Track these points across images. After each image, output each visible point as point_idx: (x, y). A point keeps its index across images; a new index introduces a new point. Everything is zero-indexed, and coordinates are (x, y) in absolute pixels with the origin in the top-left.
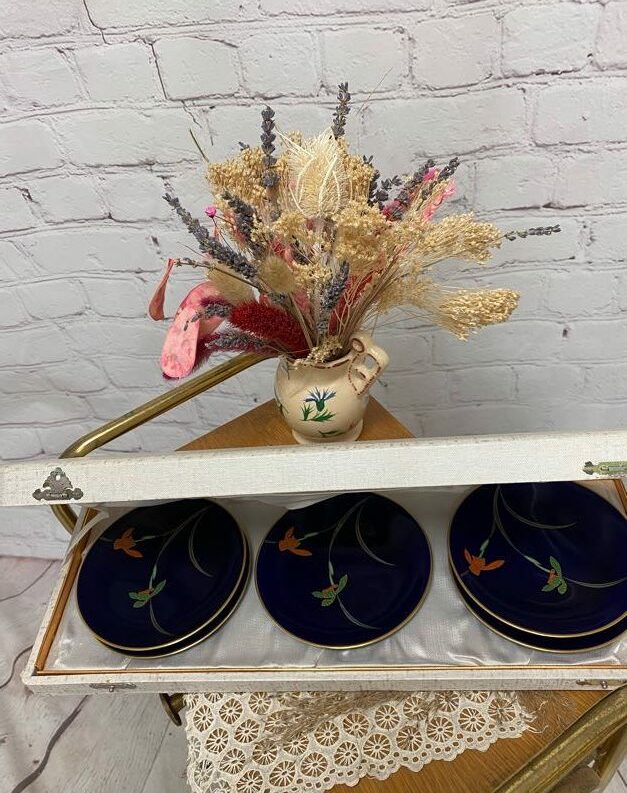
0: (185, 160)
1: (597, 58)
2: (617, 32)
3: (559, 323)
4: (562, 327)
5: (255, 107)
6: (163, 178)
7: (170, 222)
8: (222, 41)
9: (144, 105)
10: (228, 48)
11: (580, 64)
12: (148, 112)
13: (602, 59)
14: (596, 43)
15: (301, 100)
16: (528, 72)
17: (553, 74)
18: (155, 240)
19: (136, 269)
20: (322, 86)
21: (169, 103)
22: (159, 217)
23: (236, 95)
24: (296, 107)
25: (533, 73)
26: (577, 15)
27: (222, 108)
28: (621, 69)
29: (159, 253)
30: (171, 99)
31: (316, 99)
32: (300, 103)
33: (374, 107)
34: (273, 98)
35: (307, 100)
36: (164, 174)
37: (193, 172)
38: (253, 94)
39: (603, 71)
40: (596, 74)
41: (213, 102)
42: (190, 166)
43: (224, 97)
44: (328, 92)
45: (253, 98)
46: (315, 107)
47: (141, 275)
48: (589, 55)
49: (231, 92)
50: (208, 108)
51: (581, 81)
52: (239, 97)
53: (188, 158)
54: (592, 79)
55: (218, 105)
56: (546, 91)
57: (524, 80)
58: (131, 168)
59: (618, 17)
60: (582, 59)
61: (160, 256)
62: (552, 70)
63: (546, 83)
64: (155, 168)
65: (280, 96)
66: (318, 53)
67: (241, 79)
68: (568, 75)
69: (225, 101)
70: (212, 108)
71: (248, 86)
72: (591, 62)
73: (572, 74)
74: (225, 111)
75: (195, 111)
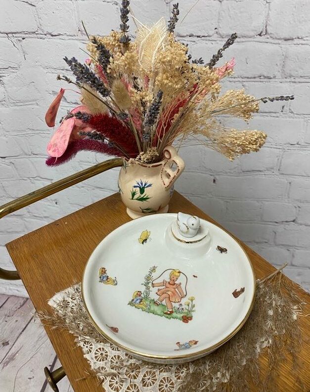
0: (10, 67)
1: (220, 30)
3: (211, 175)
4: (212, 178)
5: (47, 40)
8: (27, 2)
10: (30, 6)
11: (211, 33)
13: (223, 32)
14: (219, 23)
15: (70, 37)
16: (185, 35)
17: (198, 37)
20: (79, 30)
23: (36, 32)
24: (67, 41)
25: (187, 35)
26: (208, 6)
27: (30, 39)
31: (76, 37)
32: (69, 39)
34: (55, 36)
35: (72, 38)
38: (45, 33)
39: (223, 38)
40: (220, 39)
41: (24, 36)
42: (13, 71)
43: (30, 33)
44: (82, 34)
46: (76, 41)
48: (216, 29)
49: (34, 31)
50: (21, 39)
51: (212, 42)
52: (37, 34)
54: (217, 42)
55: (27, 37)
56: (195, 46)
57: (184, 38)
59: (229, 9)
60: (212, 30)
62: (197, 35)
63: (194, 42)
65: (59, 35)
66: (76, 12)
67: (38, 24)
68: (205, 38)
69: (30, 35)
70: (23, 39)
71: (42, 28)
72: (217, 33)
73: (208, 38)
74: (31, 41)
75: (14, 40)
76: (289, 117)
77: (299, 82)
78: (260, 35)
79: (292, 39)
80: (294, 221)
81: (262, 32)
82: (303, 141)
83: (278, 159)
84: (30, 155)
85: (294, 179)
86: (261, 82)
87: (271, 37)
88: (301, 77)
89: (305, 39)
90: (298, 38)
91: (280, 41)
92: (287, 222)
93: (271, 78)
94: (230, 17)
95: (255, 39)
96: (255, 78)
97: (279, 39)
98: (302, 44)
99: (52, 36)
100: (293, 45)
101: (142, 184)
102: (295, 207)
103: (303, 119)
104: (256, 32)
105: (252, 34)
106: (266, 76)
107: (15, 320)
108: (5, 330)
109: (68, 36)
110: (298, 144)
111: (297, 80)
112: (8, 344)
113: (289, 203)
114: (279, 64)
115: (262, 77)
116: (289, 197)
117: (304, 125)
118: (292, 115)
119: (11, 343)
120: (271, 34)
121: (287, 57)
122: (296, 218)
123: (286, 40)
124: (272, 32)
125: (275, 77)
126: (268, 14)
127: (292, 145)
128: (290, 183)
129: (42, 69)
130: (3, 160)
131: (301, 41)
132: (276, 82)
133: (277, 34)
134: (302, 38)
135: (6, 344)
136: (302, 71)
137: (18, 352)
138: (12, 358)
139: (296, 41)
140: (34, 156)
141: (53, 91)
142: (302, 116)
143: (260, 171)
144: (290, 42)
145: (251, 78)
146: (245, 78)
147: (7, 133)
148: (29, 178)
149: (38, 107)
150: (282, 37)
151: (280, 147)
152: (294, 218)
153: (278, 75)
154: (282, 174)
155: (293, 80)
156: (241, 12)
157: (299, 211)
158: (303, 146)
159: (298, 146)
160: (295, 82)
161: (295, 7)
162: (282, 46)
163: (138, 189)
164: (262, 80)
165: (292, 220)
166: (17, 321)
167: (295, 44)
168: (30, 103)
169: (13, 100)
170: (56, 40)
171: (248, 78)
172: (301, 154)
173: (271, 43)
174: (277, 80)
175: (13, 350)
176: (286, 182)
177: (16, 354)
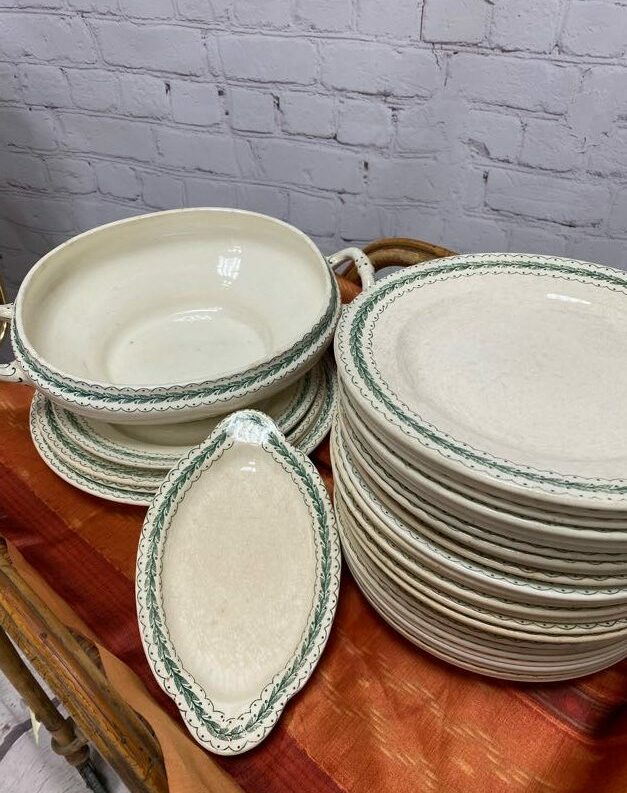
6: (394, 109)
7: (385, 150)
9: (400, 43)
12: (400, 49)
18: (366, 165)
19: (340, 189)
21: (422, 44)
22: (377, 144)
29: (365, 177)
30: (425, 41)
33: (596, 70)
36: (395, 106)
37: (421, 107)
45: (492, 49)
47: (343, 196)
53: (420, 94)
58: (368, 97)
61: (365, 180)
64: (389, 99)
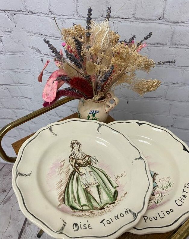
0: (6, 31)
1: (136, 15)
2: (141, 8)
3: (126, 99)
4: (127, 101)
5: (30, 15)
11: (130, 17)
13: (137, 16)
14: (135, 11)
15: (44, 15)
17: (122, 18)
20: (50, 11)
25: (116, 17)
26: (129, 0)
27: (19, 15)
28: (143, 20)
31: (48, 15)
32: (43, 16)
34: (35, 13)
35: (46, 15)
38: (28, 11)
39: (137, 20)
40: (135, 20)
41: (15, 12)
42: (8, 33)
44: (52, 14)
46: (48, 18)
48: (133, 14)
49: (21, 10)
50: (13, 14)
51: (131, 22)
52: (23, 12)
54: (134, 22)
55: (17, 14)
56: (120, 24)
57: (114, 19)
59: (142, 3)
60: (131, 15)
62: (122, 17)
63: (120, 21)
65: (37, 13)
67: (24, 5)
68: (127, 20)
69: (19, 12)
70: (15, 14)
71: (27, 8)
72: (134, 17)
73: (128, 20)
74: (19, 16)
75: (9, 15)
76: (173, 68)
77: (180, 48)
78: (159, 19)
79: (178, 23)
80: (171, 126)
81: (161, 17)
82: (180, 82)
83: (165, 92)
84: (18, 84)
85: (174, 103)
86: (158, 47)
87: (166, 21)
88: (182, 45)
89: (185, 23)
90: (182, 22)
91: (171, 24)
92: (168, 126)
93: (164, 45)
94: (142, 7)
95: (156, 22)
96: (154, 44)
97: (170, 22)
98: (184, 26)
99: (33, 13)
100: (178, 26)
101: (94, 111)
102: (173, 118)
103: (181, 69)
104: (157, 17)
105: (154, 18)
106: (161, 43)
107: (9, 178)
108: (3, 183)
109: (43, 14)
110: (177, 83)
111: (179, 47)
112: (6, 191)
113: (170, 116)
114: (169, 37)
115: (159, 44)
116: (170, 113)
117: (181, 72)
118: (175, 66)
119: (7, 191)
120: (166, 19)
121: (174, 33)
122: (173, 124)
123: (174, 23)
124: (167, 18)
125: (166, 44)
126: (165, 7)
127: (173, 83)
128: (171, 105)
129: (26, 33)
130: (1, 86)
131: (183, 24)
132: (167, 47)
133: (169, 19)
134: (184, 22)
135: (4, 191)
136: (182, 41)
137: (12, 196)
138: (9, 199)
139: (180, 24)
140: (20, 84)
141: (32, 47)
142: (180, 67)
143: (154, 98)
144: (177, 24)
145: (152, 44)
146: (149, 44)
147: (4, 71)
148: (17, 97)
149: (23, 56)
150: (172, 21)
151: (167, 85)
152: (172, 124)
153: (169, 43)
154: (167, 100)
155: (177, 47)
156: (149, 5)
157: (175, 120)
158: (179, 85)
159: (177, 84)
160: (178, 48)
161: (181, 4)
162: (172, 26)
163: (92, 114)
164: (158, 46)
165: (171, 125)
166: (10, 178)
167: (179, 26)
168: (18, 53)
169: (8, 51)
170: (35, 16)
171: (150, 44)
172: (178, 89)
173: (166, 24)
174: (167, 46)
175: (9, 195)
176: (169, 104)
177: (10, 197)
